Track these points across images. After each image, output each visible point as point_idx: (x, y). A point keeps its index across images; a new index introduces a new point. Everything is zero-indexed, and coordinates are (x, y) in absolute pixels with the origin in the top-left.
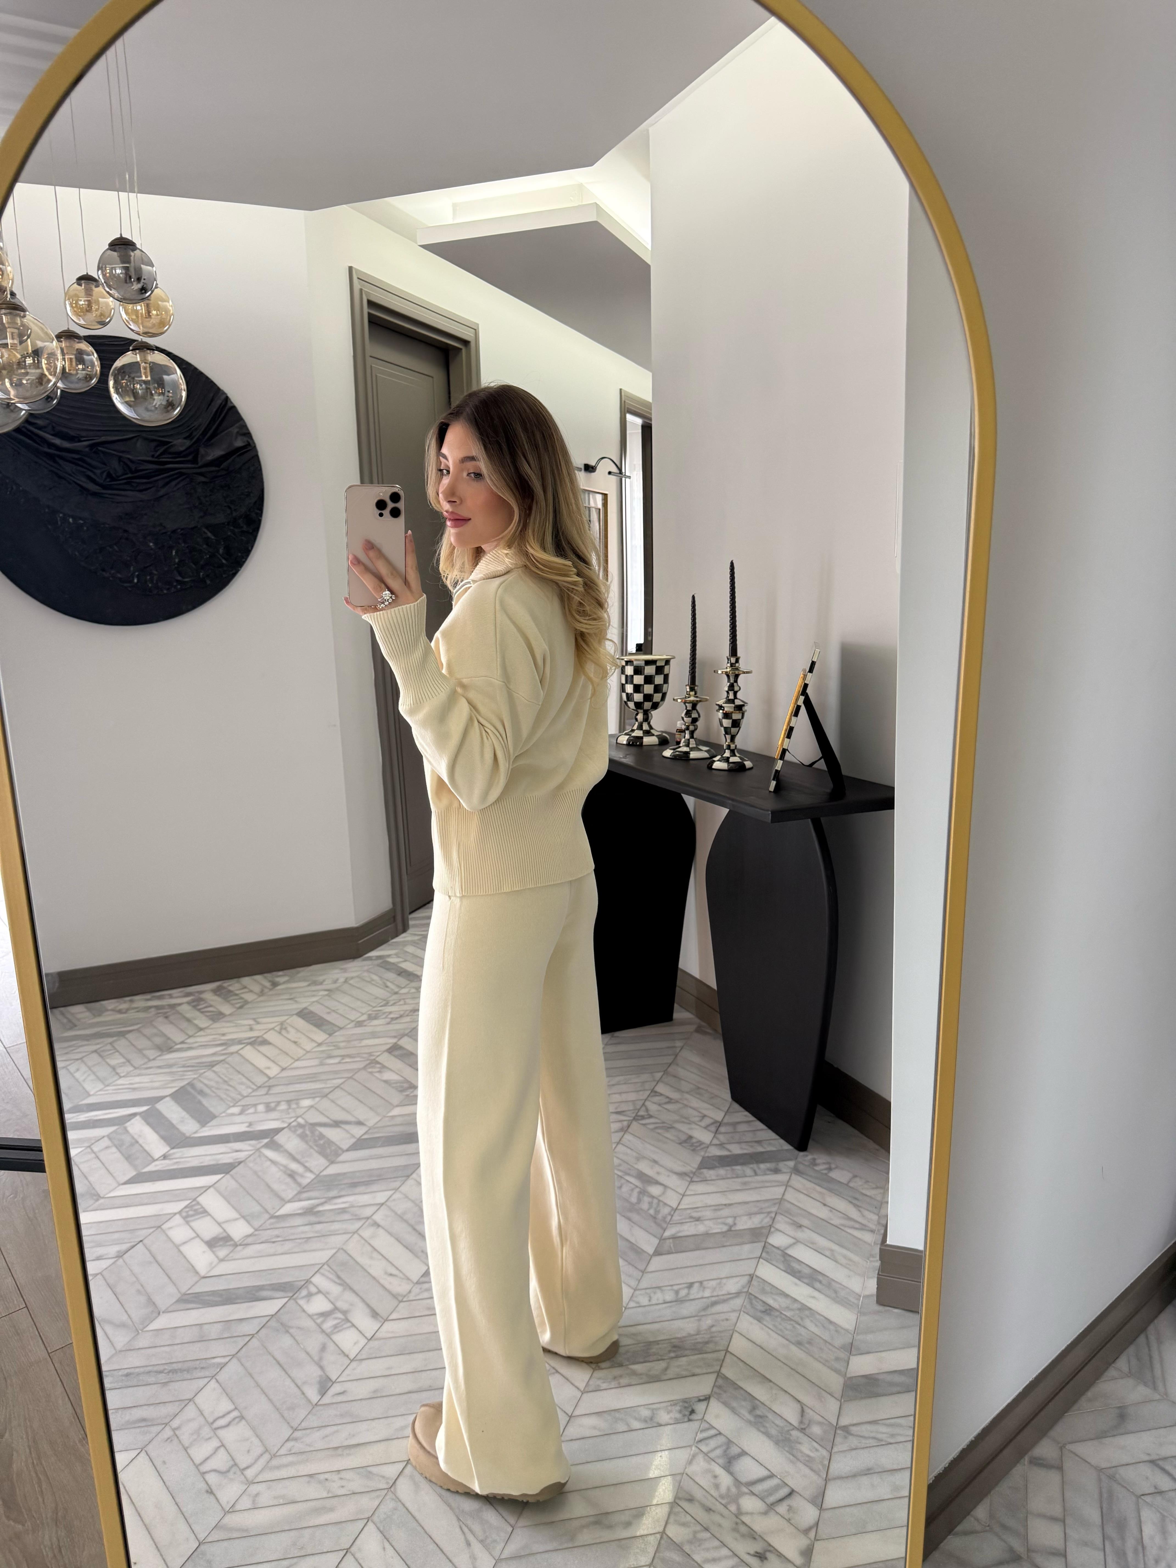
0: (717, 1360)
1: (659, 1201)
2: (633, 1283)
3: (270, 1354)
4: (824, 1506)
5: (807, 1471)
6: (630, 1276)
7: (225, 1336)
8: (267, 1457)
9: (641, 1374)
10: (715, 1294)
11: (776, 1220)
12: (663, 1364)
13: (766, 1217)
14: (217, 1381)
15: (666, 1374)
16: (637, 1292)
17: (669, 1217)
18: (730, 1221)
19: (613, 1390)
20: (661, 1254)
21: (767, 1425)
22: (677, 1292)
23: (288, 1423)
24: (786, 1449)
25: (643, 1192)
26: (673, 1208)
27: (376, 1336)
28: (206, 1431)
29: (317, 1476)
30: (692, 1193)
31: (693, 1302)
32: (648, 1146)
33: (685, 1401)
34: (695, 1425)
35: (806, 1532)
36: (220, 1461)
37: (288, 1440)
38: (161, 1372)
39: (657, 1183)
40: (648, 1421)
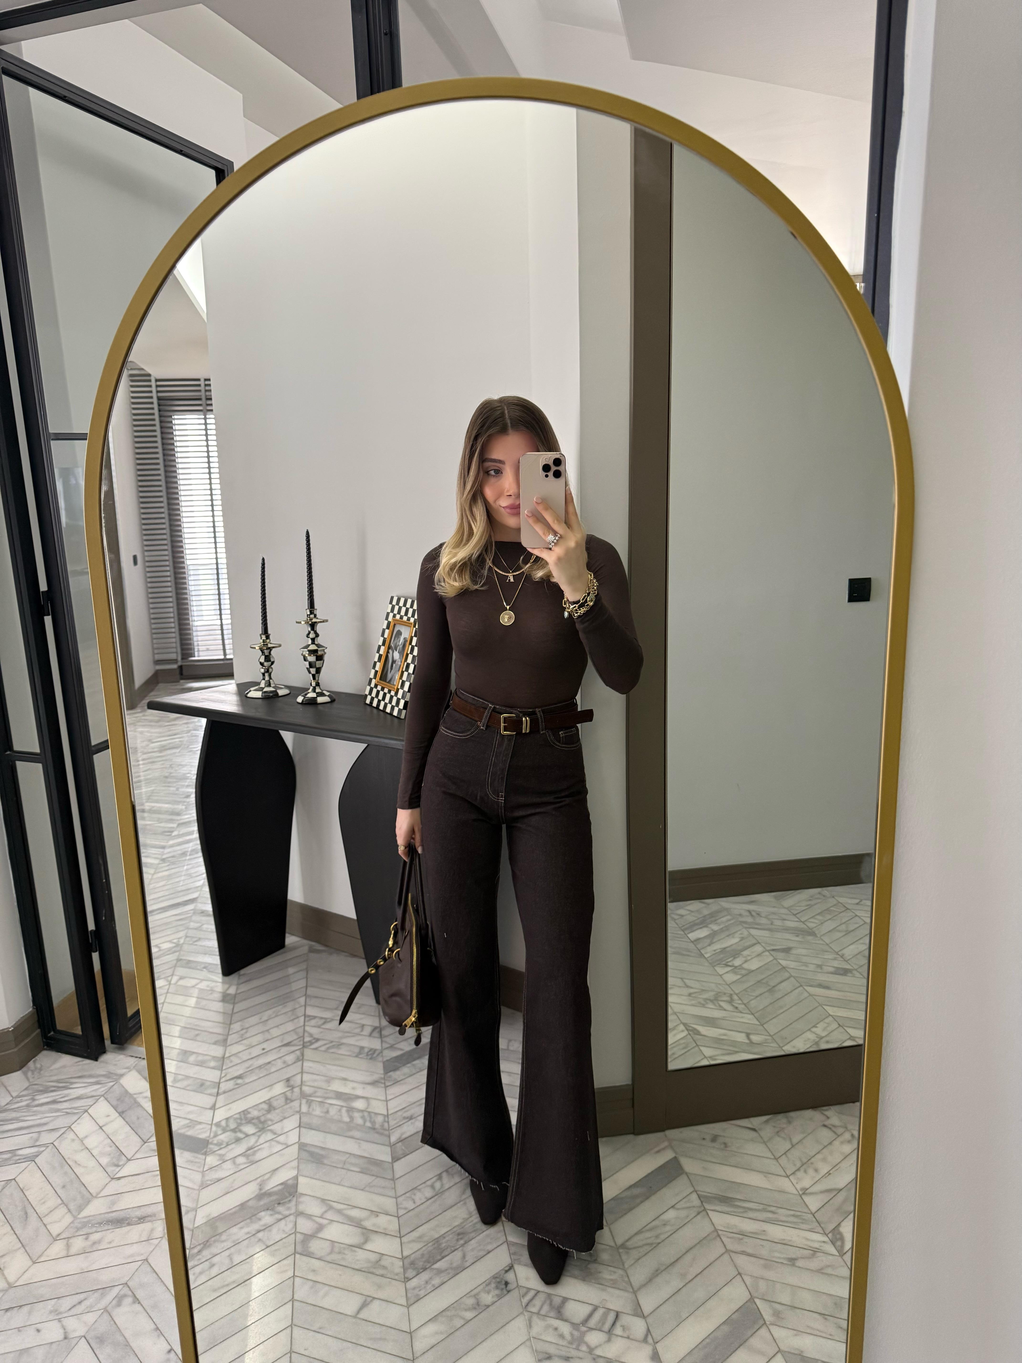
0: (499, 1231)
1: (369, 1112)
2: (392, 1193)
4: (646, 1314)
5: (617, 1292)
6: (384, 1187)
9: (446, 1270)
12: (458, 1255)
15: (466, 1261)
16: (400, 1199)
19: (432, 1294)
20: (398, 1159)
22: (432, 1187)
24: (594, 1281)
25: (350, 1110)
26: (384, 1116)
30: (392, 1097)
31: (451, 1190)
32: (329, 1066)
33: (494, 1277)
34: (515, 1294)
35: (645, 1340)
39: (358, 1097)
40: (477, 1307)
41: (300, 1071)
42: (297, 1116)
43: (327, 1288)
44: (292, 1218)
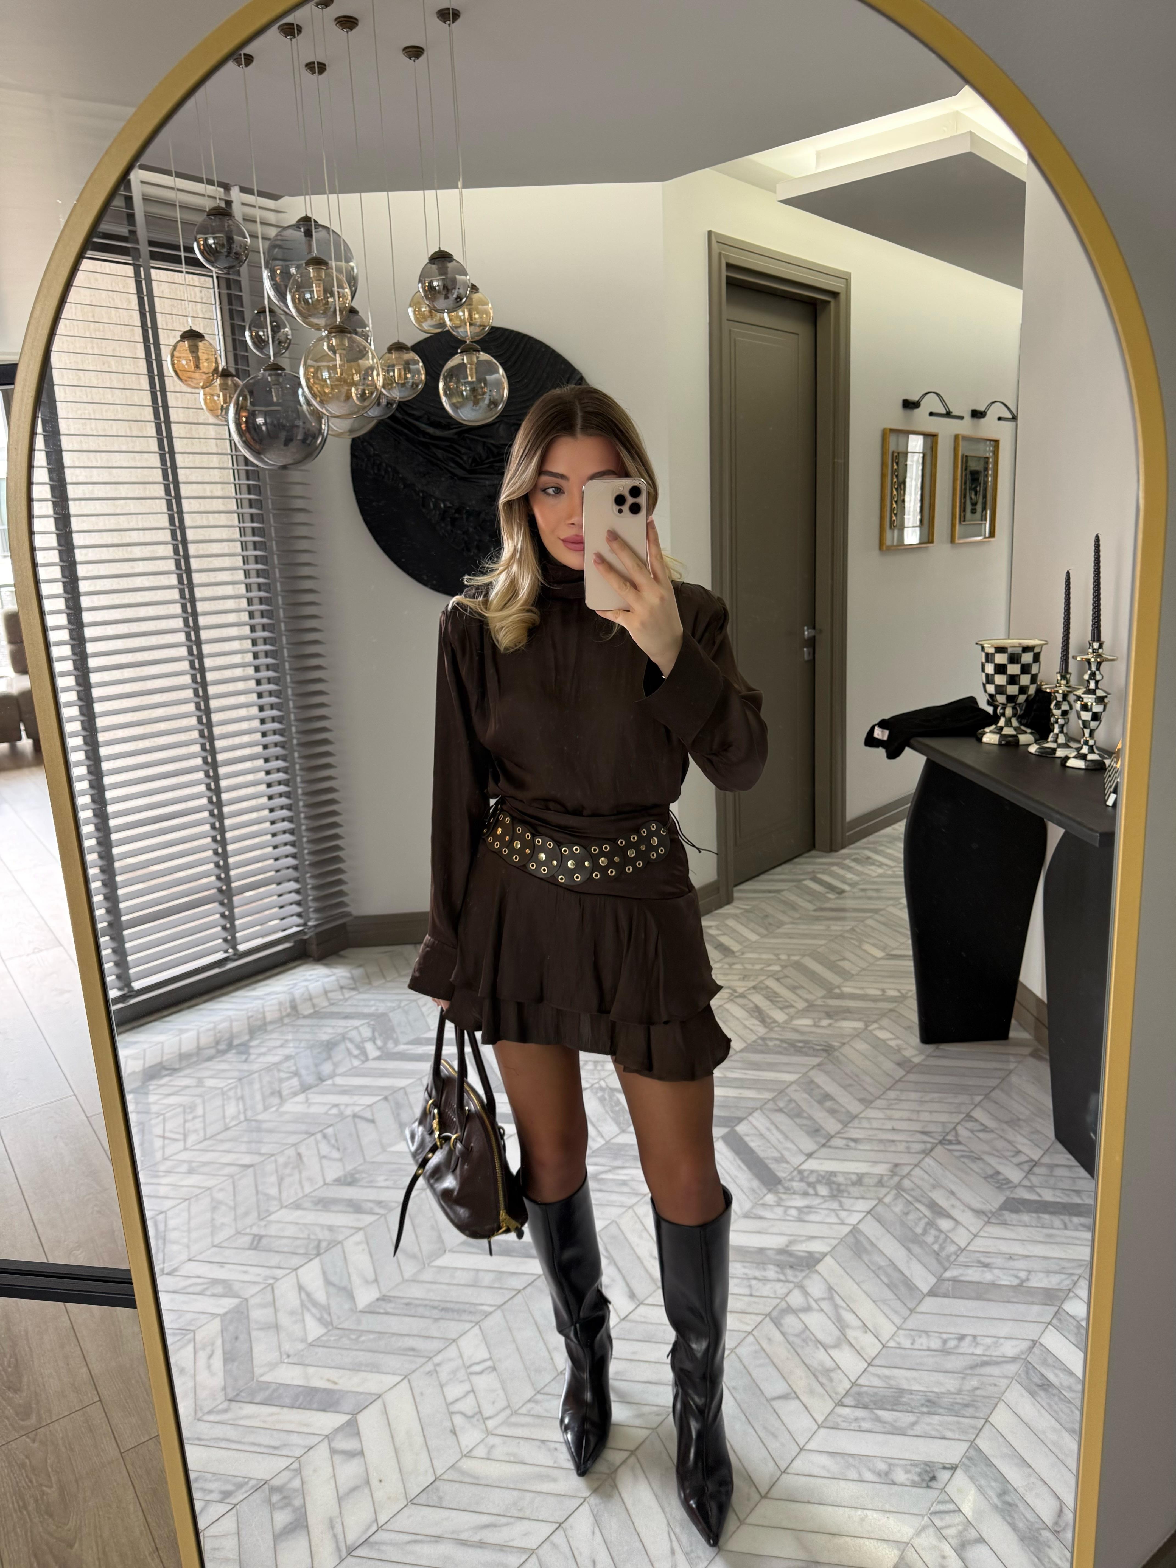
0: (974, 1428)
1: (947, 1237)
2: (898, 1321)
3: (530, 1312)
6: (896, 1312)
7: (496, 1285)
8: (508, 1412)
9: (885, 1423)
10: (987, 1353)
11: (1078, 1284)
12: (911, 1418)
13: (1066, 1279)
14: (480, 1328)
15: (912, 1429)
16: (901, 1332)
17: (954, 1257)
18: (1023, 1275)
19: (853, 1433)
20: (935, 1295)
21: (1016, 1516)
22: (945, 1342)
23: (533, 1385)
24: (1032, 1549)
25: (931, 1224)
26: (960, 1248)
27: (628, 1318)
28: (462, 1374)
29: (549, 1443)
30: (986, 1235)
31: (961, 1357)
32: (947, 1173)
33: (926, 1464)
34: (933, 1494)
36: (467, 1405)
37: (529, 1401)
38: (435, 1308)
39: (950, 1217)
40: (883, 1475)
41: (916, 1162)
42: (875, 1202)
43: (767, 1360)
44: (791, 1285)
